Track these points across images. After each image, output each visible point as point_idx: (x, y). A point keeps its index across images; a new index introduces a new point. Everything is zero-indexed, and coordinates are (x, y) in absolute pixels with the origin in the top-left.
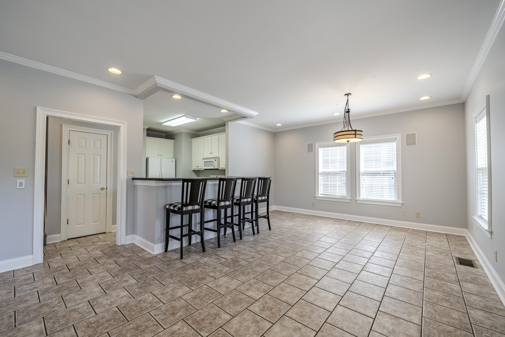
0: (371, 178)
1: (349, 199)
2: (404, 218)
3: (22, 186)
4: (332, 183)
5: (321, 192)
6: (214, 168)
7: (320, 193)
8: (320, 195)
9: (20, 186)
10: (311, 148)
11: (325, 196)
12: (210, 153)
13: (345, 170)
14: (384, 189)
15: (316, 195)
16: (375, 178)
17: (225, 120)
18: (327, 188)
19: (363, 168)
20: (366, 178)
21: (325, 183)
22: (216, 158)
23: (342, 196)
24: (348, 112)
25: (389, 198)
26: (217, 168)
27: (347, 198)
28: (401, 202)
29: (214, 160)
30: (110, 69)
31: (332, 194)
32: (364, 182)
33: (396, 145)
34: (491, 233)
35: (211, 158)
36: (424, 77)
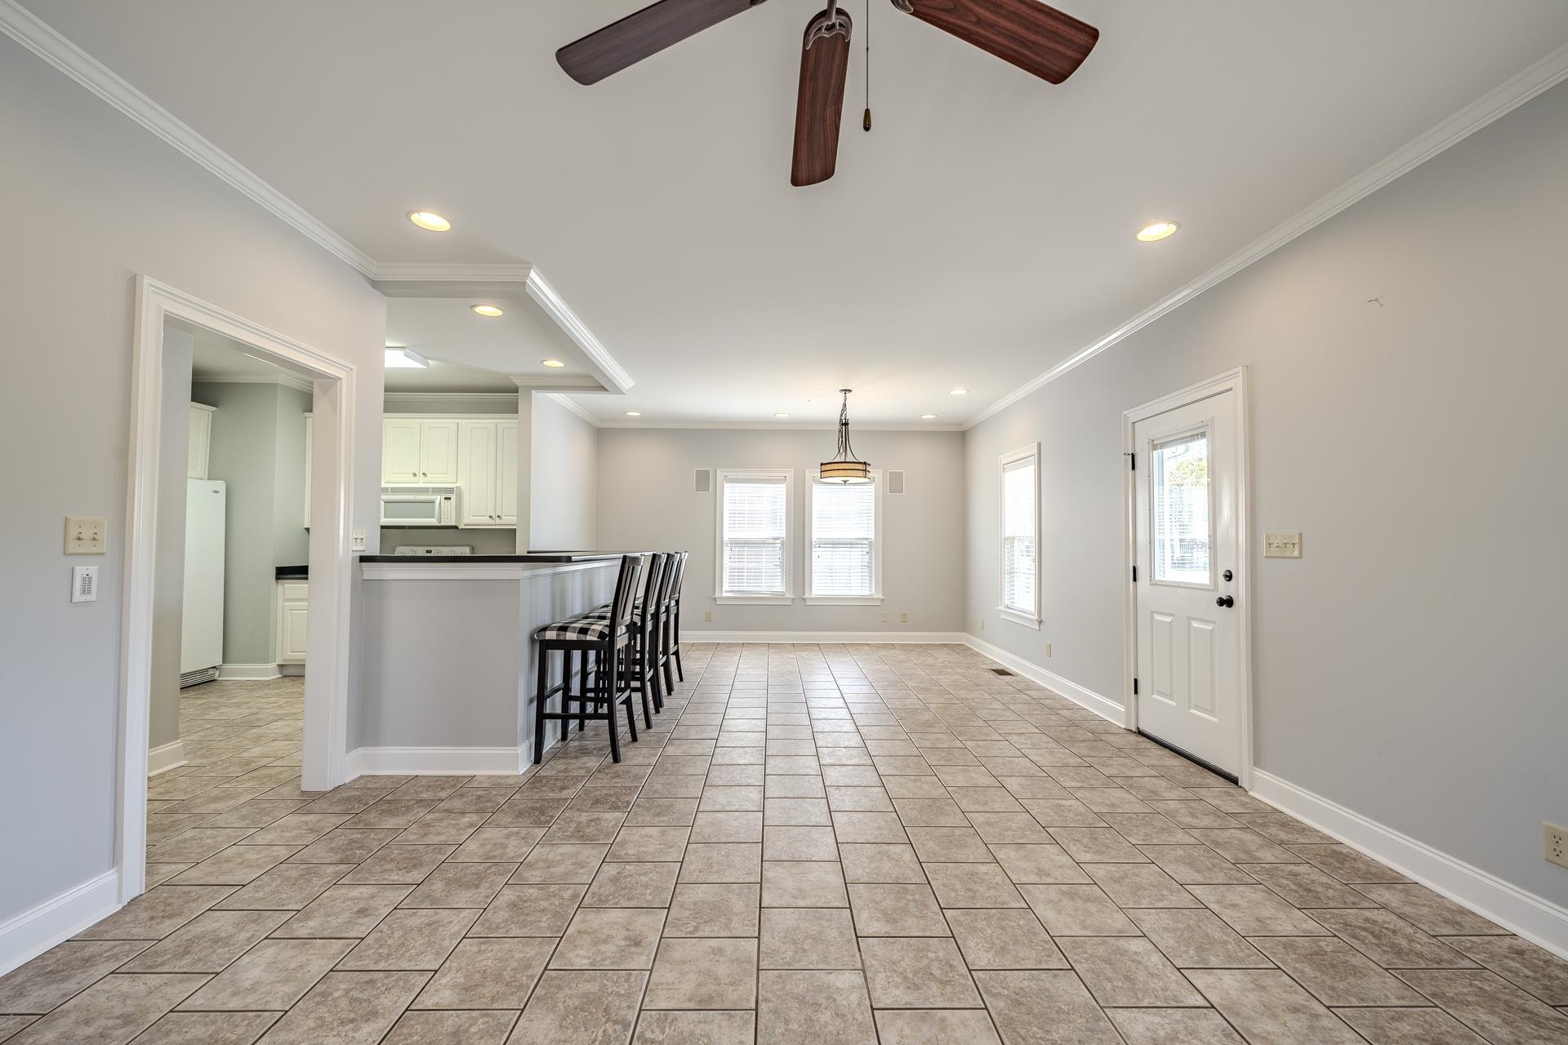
0: (830, 553)
1: (790, 599)
2: (884, 626)
3: (89, 592)
4: (753, 565)
5: (728, 587)
6: (438, 524)
7: (726, 587)
8: (725, 595)
9: (84, 592)
10: (704, 481)
11: (737, 595)
12: (415, 475)
13: (783, 534)
14: (852, 574)
15: (717, 595)
16: (837, 553)
17: (518, 382)
18: (757, 576)
19: (818, 532)
20: (823, 553)
21: (736, 565)
22: (451, 490)
23: (773, 593)
24: (846, 424)
25: (860, 591)
26: (454, 524)
27: (786, 596)
28: (881, 597)
29: (438, 498)
30: (417, 214)
31: (751, 589)
32: (820, 561)
33: (873, 490)
34: (1040, 622)
35: (425, 490)
36: (959, 391)
